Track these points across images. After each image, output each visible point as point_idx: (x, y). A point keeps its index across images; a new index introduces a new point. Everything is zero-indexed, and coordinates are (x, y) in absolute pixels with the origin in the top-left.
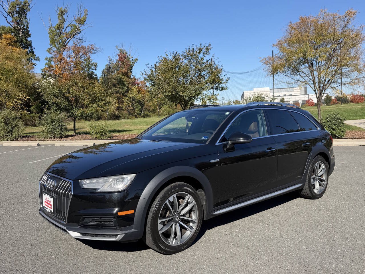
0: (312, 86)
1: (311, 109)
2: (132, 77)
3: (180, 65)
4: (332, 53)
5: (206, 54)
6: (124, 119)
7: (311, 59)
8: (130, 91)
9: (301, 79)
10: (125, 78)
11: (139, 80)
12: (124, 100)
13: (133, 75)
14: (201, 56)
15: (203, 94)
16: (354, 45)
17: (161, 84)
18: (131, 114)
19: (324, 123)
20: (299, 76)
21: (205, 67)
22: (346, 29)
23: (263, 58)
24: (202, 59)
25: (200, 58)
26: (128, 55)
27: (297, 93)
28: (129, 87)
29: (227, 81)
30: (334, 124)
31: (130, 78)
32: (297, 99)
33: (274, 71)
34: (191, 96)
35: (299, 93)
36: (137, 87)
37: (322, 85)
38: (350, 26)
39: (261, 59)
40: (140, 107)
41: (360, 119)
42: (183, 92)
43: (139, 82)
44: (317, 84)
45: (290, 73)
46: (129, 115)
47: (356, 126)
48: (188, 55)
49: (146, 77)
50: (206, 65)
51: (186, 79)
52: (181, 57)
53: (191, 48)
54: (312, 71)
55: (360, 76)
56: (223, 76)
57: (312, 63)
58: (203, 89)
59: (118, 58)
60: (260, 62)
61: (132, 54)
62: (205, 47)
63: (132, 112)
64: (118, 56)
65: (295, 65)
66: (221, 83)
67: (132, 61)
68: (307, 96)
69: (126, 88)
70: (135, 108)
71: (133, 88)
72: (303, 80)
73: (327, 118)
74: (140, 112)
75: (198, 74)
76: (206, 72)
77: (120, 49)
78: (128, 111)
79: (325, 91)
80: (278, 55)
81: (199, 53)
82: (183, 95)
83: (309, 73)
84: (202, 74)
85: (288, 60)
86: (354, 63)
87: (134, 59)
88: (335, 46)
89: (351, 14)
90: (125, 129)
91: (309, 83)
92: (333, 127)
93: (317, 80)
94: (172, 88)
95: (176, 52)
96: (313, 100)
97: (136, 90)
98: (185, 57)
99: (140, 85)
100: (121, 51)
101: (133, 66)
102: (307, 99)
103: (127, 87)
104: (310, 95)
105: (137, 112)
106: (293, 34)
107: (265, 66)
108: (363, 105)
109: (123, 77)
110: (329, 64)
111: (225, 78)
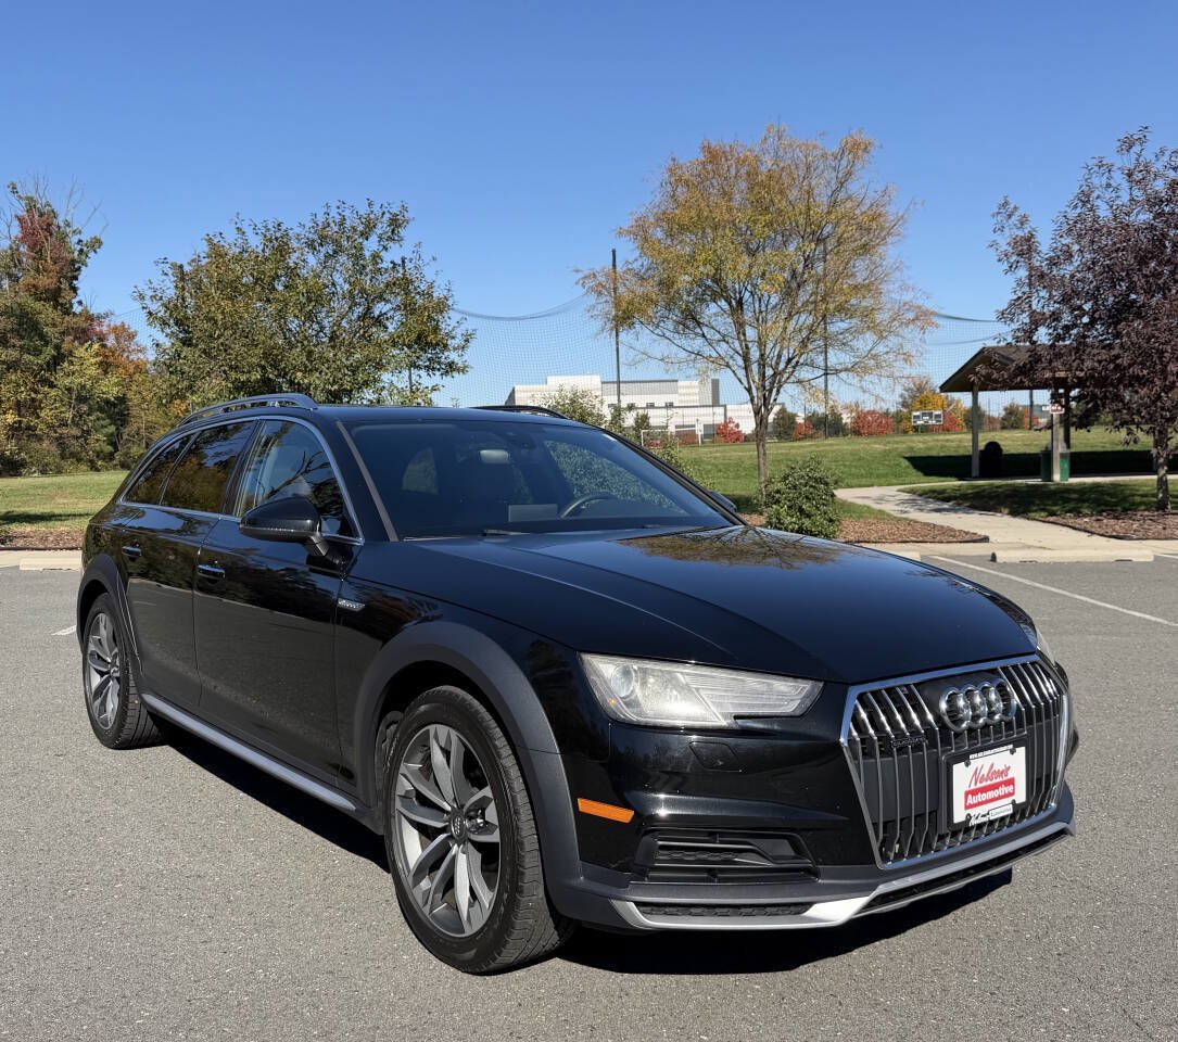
0: (741, 373)
1: (735, 451)
2: (77, 309)
3: (292, 272)
4: (800, 268)
5: (390, 239)
6: (44, 472)
7: (737, 286)
8: (66, 364)
9: (707, 351)
10: (46, 313)
11: (106, 322)
12: (40, 396)
13: (80, 303)
14: (371, 245)
15: (382, 385)
16: (865, 249)
17: (219, 337)
18: (73, 455)
19: (778, 492)
20: (700, 341)
21: (387, 285)
22: (842, 195)
23: (587, 273)
24: (376, 257)
25: (367, 254)
26: (60, 221)
27: (686, 398)
28: (65, 347)
29: (467, 341)
30: (807, 497)
31: (67, 311)
32: (688, 421)
33: (623, 318)
34: (336, 387)
35: (695, 400)
36: (96, 346)
37: (769, 372)
38: (853, 187)
39: (581, 275)
40: (112, 429)
41: (880, 485)
42: (307, 371)
43: (105, 329)
44: (755, 367)
45: (672, 328)
46: (63, 457)
47: (868, 507)
48: (323, 239)
49: (154, 306)
50: (390, 279)
51: (315, 326)
52: (294, 244)
53: (334, 213)
54: (740, 326)
55: (881, 349)
56: (453, 323)
57: (741, 299)
58: (379, 366)
59: (16, 231)
60: (577, 283)
61: (78, 218)
62: (387, 215)
63: (75, 446)
64: (17, 223)
65: (688, 302)
66: (446, 346)
67: (79, 247)
68: (721, 410)
69: (50, 351)
70: (88, 432)
71: (82, 350)
72: (714, 354)
73: (786, 478)
74: (110, 448)
75: (359, 310)
76: (389, 306)
77: (28, 198)
78: (60, 442)
79: (778, 391)
80: (636, 266)
81: (365, 235)
82: (306, 381)
83: (732, 330)
84: (377, 313)
85: (666, 284)
86: (864, 304)
87: (86, 237)
88: (810, 247)
89: (856, 149)
90: (57, 511)
91: (731, 362)
92: (804, 507)
93: (755, 354)
94: (266, 355)
95: (279, 225)
96: (737, 426)
97: (93, 360)
98: (311, 245)
99: (111, 342)
100: (31, 205)
101: (83, 268)
102: (720, 420)
103: (57, 348)
104: (729, 407)
105: (98, 449)
106: (681, 199)
107: (592, 298)
108: (889, 442)
109: (38, 305)
110: (793, 303)
111: (458, 332)
